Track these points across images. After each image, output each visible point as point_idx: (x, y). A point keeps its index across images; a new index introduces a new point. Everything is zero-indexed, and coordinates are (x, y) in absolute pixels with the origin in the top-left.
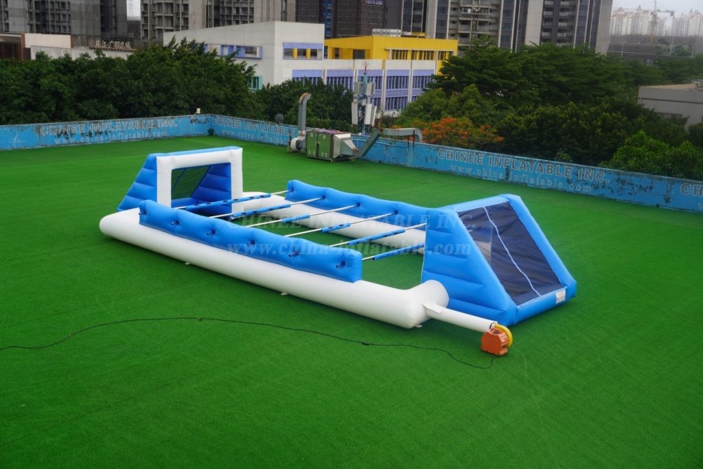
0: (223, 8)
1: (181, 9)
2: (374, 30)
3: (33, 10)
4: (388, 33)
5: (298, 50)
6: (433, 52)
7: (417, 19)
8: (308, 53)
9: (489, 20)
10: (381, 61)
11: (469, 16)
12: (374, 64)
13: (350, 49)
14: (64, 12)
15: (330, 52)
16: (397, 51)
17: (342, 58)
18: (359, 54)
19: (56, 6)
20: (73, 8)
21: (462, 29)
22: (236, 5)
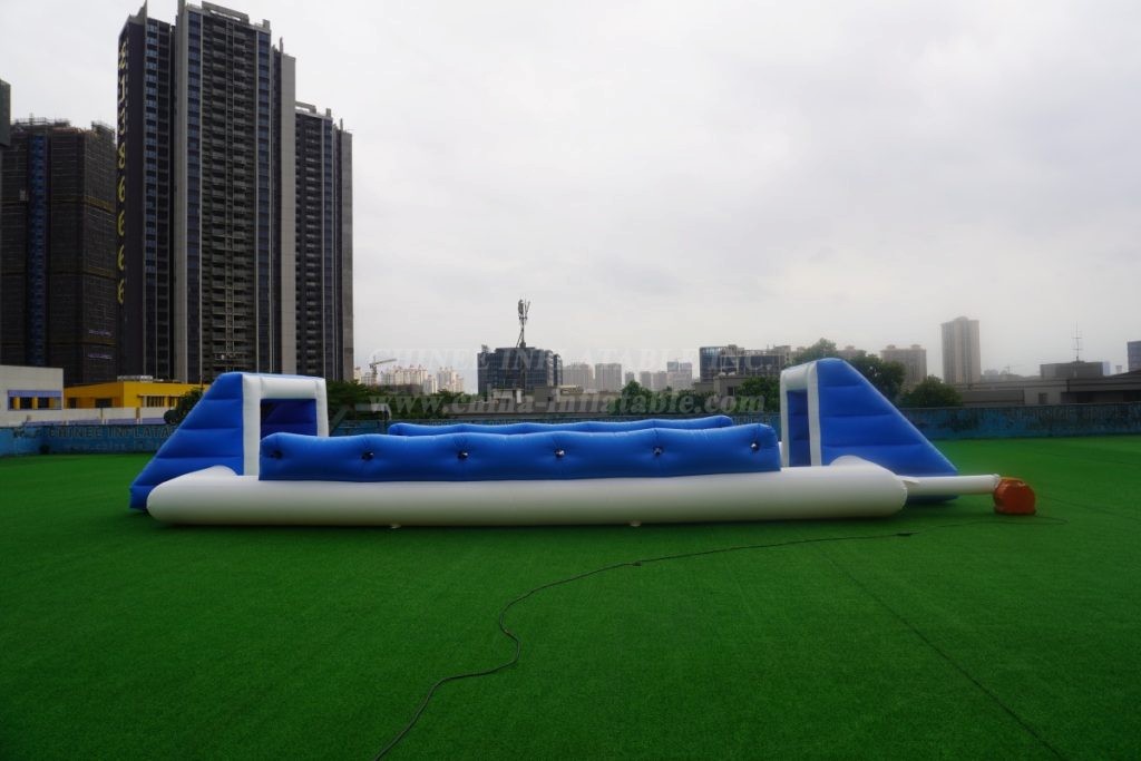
2: (119, 378)
4: (138, 380)
5: (39, 398)
10: (134, 409)
11: (223, 362)
12: (125, 413)
13: (91, 398)
16: (152, 398)
17: (81, 407)
18: (103, 403)
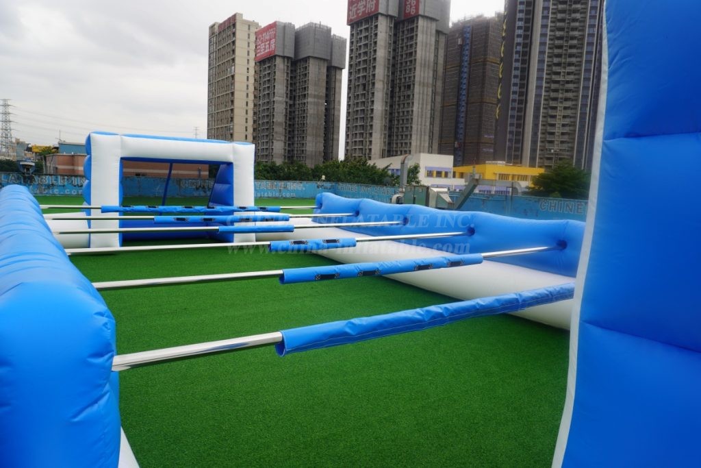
0: (393, 151)
1: (368, 151)
3: (286, 154)
4: (496, 164)
5: (437, 172)
6: (527, 176)
7: (517, 149)
8: (443, 174)
9: (566, 157)
11: (552, 154)
14: (303, 155)
15: (457, 175)
16: (503, 175)
19: (299, 152)
20: (308, 153)
21: (547, 163)
22: (401, 149)
